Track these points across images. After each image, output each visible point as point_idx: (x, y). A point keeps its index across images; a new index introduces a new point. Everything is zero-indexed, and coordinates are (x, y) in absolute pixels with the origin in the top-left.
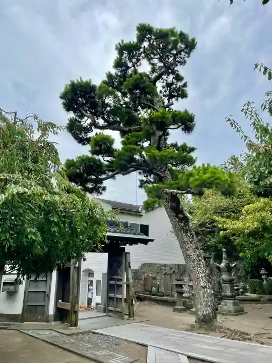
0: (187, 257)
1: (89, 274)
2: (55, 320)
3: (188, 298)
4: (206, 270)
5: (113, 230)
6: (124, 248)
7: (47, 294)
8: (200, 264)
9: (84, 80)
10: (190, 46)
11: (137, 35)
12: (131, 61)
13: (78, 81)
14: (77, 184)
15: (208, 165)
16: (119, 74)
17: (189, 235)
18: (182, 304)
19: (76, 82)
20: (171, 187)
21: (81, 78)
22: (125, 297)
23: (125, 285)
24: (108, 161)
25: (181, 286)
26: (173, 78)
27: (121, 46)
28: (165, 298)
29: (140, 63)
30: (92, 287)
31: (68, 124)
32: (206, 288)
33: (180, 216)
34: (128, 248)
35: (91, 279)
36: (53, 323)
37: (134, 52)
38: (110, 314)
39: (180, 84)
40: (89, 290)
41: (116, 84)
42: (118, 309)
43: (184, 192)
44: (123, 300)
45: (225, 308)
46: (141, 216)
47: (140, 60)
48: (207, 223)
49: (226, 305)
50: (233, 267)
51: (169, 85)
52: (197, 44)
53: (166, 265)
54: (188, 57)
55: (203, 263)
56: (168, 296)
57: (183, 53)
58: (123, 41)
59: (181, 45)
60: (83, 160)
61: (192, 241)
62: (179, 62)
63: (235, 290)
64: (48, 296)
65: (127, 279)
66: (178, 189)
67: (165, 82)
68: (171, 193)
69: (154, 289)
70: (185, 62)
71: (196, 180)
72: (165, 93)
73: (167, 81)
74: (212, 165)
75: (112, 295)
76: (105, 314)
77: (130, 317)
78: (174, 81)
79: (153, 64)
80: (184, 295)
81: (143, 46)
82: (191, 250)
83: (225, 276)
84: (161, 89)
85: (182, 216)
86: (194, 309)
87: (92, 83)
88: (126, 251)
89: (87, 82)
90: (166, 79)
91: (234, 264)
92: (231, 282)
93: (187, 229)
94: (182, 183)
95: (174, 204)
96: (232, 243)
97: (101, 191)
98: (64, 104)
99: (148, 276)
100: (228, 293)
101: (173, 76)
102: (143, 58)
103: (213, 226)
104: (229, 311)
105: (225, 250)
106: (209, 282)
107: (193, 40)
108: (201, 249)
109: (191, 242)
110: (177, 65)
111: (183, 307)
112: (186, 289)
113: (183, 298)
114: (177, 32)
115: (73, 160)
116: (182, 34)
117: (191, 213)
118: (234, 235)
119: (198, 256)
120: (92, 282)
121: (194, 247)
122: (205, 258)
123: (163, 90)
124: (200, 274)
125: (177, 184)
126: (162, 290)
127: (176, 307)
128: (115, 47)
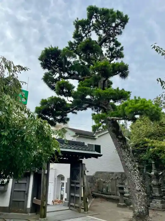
0: (125, 167)
1: (62, 178)
2: (31, 212)
3: (128, 197)
4: (140, 178)
5: (73, 148)
6: (82, 160)
7: (26, 193)
8: (135, 173)
9: (53, 47)
10: (124, 20)
11: (88, 13)
12: (84, 33)
13: (49, 48)
14: (49, 116)
15: (139, 98)
16: (77, 42)
17: (127, 151)
18: (124, 201)
19: (48, 48)
20: (112, 115)
21: (51, 46)
22: (82, 196)
23: (82, 187)
24: (71, 101)
25: (122, 188)
26: (114, 44)
27: (76, 22)
28: (112, 196)
29: (91, 34)
30: (63, 187)
31: (44, 76)
32: (141, 191)
33: (120, 137)
34: (84, 161)
35: (63, 181)
36: (30, 214)
37: (86, 26)
38: (72, 208)
39: (119, 48)
40: (62, 189)
41: (75, 49)
42: (77, 205)
43: (121, 118)
44: (80, 198)
45: (155, 205)
46: (95, 139)
47: (90, 32)
48: (140, 144)
49: (155, 203)
50: (160, 175)
51: (111, 49)
52: (129, 19)
53: (113, 173)
54: (123, 29)
55: (137, 172)
56: (114, 195)
57: (119, 26)
58: (78, 19)
59: (118, 21)
60: (53, 99)
61: (129, 155)
62: (117, 33)
63: (162, 192)
64: (27, 194)
65: (83, 183)
66: (117, 116)
67: (108, 47)
68: (112, 119)
69: (104, 189)
70: (121, 32)
71: (130, 108)
72: (108, 55)
73: (109, 46)
74: (141, 98)
75: (73, 194)
76: (68, 208)
77: (85, 211)
78: (114, 46)
79: (99, 35)
80: (125, 195)
81: (91, 21)
82: (128, 162)
83: (154, 182)
84: (106, 52)
85: (121, 137)
86: (132, 206)
87: (59, 49)
88: (83, 163)
89: (55, 48)
90: (109, 45)
91: (161, 173)
92: (159, 186)
93: (125, 147)
94: (120, 112)
95: (115, 129)
96: (159, 158)
97: (66, 121)
98: (41, 64)
99: (100, 180)
100: (157, 194)
101: (113, 43)
102: (92, 30)
103: (144, 146)
104: (158, 208)
105: (154, 162)
106: (142, 186)
107: (126, 16)
108: (136, 162)
109: (128, 157)
110: (116, 35)
111: (124, 204)
112: (126, 190)
113: (125, 197)
114: (115, 11)
115: (46, 100)
116: (118, 13)
117: (129, 137)
118: (160, 151)
119: (134, 167)
120: (63, 184)
121: (131, 160)
122: (139, 168)
123: (107, 53)
124: (136, 180)
125: (117, 113)
126: (110, 190)
127: (120, 204)
128: (73, 23)
